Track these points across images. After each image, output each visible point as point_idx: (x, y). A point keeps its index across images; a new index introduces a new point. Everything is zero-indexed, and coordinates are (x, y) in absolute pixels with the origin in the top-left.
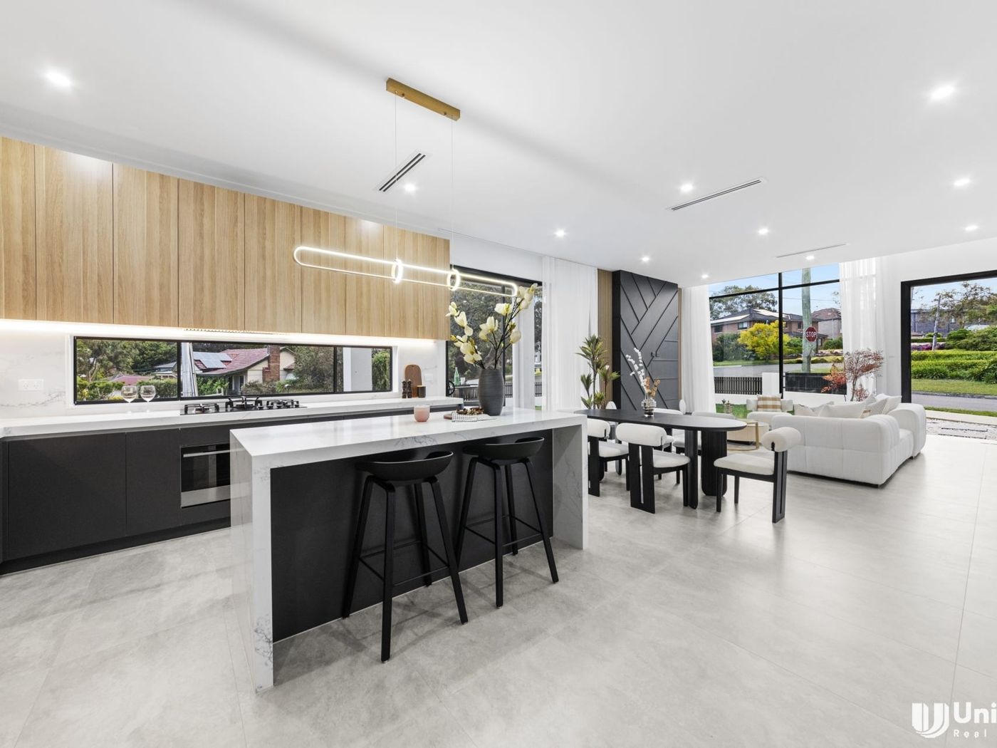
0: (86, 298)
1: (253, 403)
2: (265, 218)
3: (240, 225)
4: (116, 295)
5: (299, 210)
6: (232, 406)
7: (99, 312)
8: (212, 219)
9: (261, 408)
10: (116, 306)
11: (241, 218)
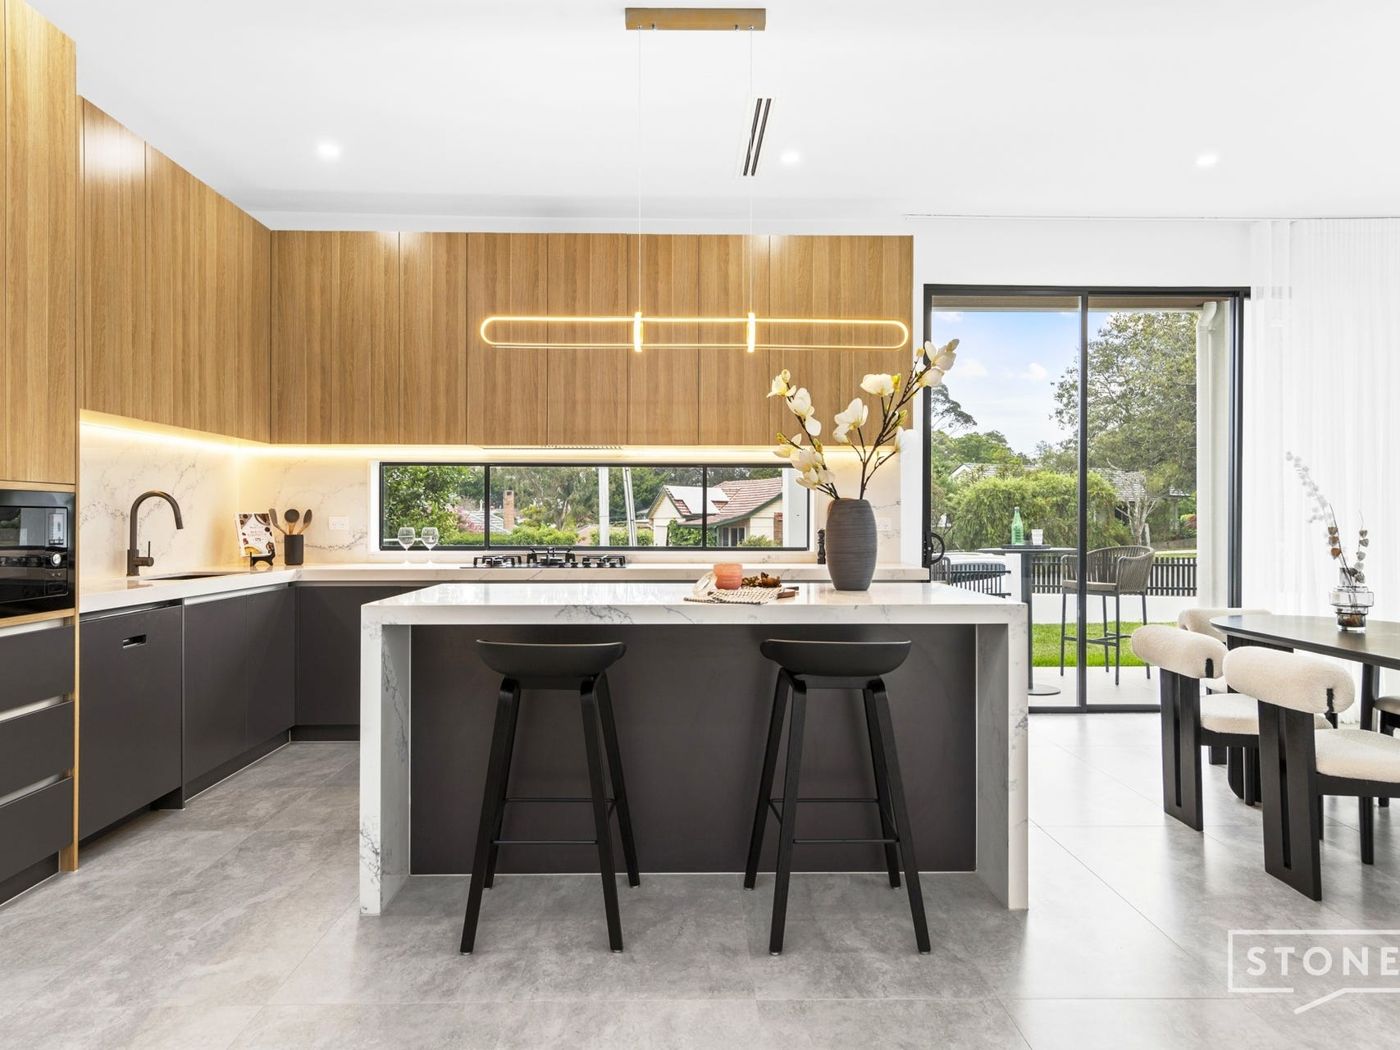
0: (373, 414)
1: (563, 558)
2: (575, 266)
3: (542, 284)
4: (402, 406)
5: (625, 241)
6: (535, 560)
7: (385, 429)
8: (507, 282)
9: (574, 565)
10: (402, 421)
11: (542, 275)
